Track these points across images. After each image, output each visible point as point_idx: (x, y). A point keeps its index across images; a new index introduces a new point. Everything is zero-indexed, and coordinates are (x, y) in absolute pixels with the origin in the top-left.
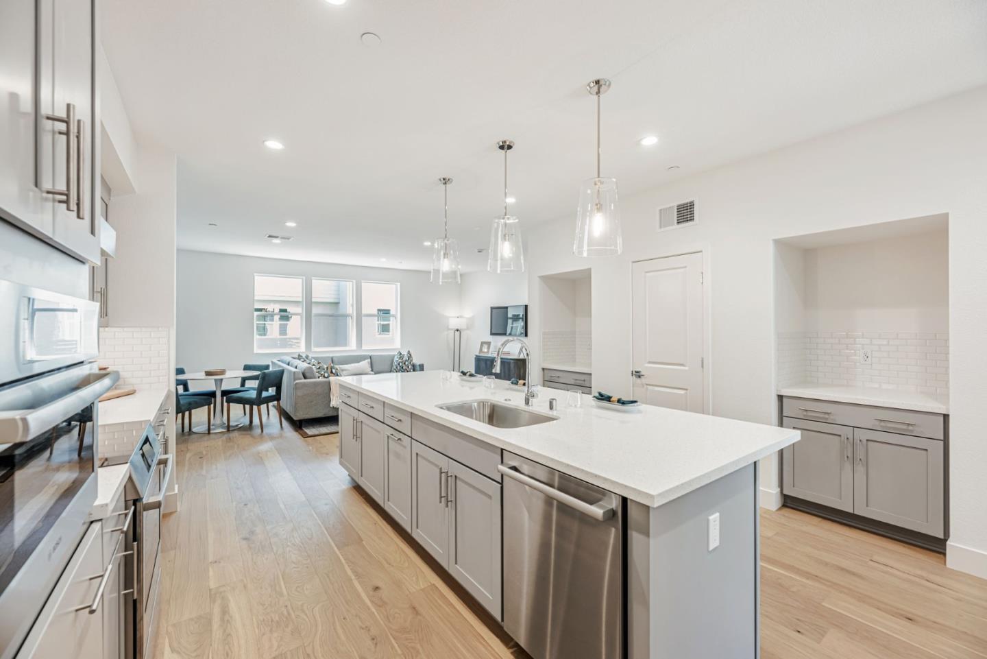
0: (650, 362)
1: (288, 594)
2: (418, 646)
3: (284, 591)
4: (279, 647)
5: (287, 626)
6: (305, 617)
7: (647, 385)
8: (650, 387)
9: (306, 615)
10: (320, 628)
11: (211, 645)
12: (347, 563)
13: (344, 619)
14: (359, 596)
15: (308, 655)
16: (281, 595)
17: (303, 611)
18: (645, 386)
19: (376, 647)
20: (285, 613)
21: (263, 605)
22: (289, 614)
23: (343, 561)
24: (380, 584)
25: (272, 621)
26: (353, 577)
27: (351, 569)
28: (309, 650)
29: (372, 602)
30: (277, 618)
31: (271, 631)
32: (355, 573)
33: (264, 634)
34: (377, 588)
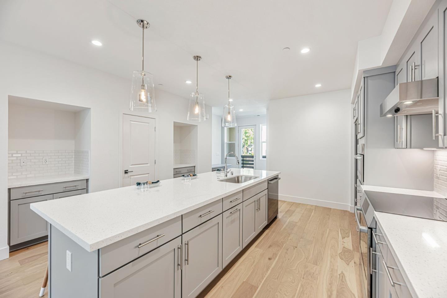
0: (132, 165)
1: (299, 283)
2: (280, 242)
3: (299, 286)
4: (314, 267)
5: (307, 271)
6: (300, 269)
7: (130, 176)
8: (132, 177)
9: (299, 269)
10: (298, 263)
11: (337, 285)
12: (265, 276)
13: (289, 259)
14: (277, 261)
15: (307, 259)
16: (302, 286)
17: (299, 271)
18: (130, 177)
19: (289, 248)
20: (305, 275)
21: (312, 286)
22: (304, 275)
23: (265, 279)
24: (267, 259)
25: (311, 277)
26: (271, 269)
27: (267, 272)
28: (305, 260)
29: (276, 257)
30: (309, 276)
31: (314, 274)
32: (267, 270)
33: (317, 274)
34: (269, 259)
